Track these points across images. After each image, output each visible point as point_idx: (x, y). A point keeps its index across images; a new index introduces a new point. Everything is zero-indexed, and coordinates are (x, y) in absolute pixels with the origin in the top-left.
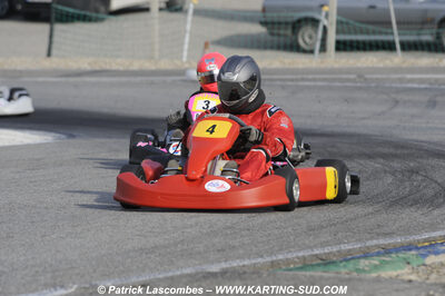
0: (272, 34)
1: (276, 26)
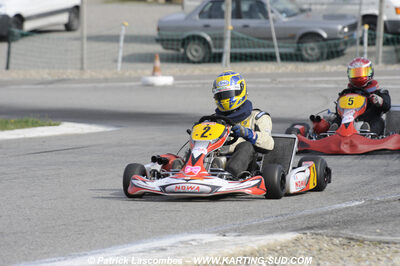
0: (166, 48)
1: (170, 42)
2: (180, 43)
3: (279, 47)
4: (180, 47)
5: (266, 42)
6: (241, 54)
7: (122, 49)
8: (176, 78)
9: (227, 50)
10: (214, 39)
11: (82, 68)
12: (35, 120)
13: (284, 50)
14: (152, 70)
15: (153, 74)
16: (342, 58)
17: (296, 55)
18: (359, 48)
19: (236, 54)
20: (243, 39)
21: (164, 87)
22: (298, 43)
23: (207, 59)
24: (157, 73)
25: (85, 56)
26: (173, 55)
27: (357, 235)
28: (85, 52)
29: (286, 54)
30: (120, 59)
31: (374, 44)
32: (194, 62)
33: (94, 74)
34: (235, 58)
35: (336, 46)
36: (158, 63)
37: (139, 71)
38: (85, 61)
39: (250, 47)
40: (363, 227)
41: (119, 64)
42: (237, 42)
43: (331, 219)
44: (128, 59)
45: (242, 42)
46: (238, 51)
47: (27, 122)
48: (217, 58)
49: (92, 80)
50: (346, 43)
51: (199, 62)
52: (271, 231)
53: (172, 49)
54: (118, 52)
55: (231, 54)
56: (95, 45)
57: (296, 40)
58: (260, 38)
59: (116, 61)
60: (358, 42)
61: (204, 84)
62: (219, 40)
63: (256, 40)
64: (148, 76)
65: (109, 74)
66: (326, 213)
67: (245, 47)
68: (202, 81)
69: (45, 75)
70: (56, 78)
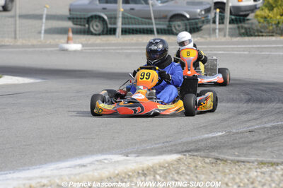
1: (79, 20)
2: (86, 21)
3: (156, 24)
4: (85, 23)
5: (147, 20)
6: (129, 29)
7: (44, 25)
8: (83, 46)
9: (119, 26)
10: (110, 18)
11: (15, 38)
13: (160, 27)
14: (66, 39)
15: (67, 43)
16: (200, 32)
17: (168, 30)
18: (212, 26)
19: (126, 28)
20: (131, 18)
21: (75, 51)
22: (169, 21)
23: (105, 32)
24: (70, 42)
25: (18, 29)
26: (81, 29)
27: (221, 156)
28: (18, 26)
29: (161, 29)
30: (43, 32)
31: (223, 23)
32: (96, 35)
33: (24, 42)
34: (125, 32)
35: (196, 24)
36: (71, 34)
37: (57, 40)
38: (18, 32)
39: (136, 24)
40: (225, 150)
41: (42, 35)
42: (126, 20)
43: (203, 145)
44: (49, 31)
45: (130, 21)
46: (127, 26)
48: (112, 32)
49: (23, 46)
50: (203, 22)
51: (99, 35)
52: (161, 153)
53: (80, 25)
54: (41, 26)
55: (122, 29)
56: (24, 21)
57: (168, 20)
58: (142, 18)
59: (40, 33)
60: (211, 21)
61: (104, 49)
62: (113, 18)
63: (140, 19)
64: (64, 43)
65: (35, 42)
66: (199, 141)
67: (132, 24)
68: (102, 48)
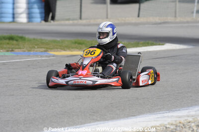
11: (175, 17)
12: (152, 42)
25: (177, 10)
30: (195, 12)
33: (181, 19)
38: (177, 13)
47: (148, 43)
54: (194, 8)
69: (157, 20)
70: (162, 21)
